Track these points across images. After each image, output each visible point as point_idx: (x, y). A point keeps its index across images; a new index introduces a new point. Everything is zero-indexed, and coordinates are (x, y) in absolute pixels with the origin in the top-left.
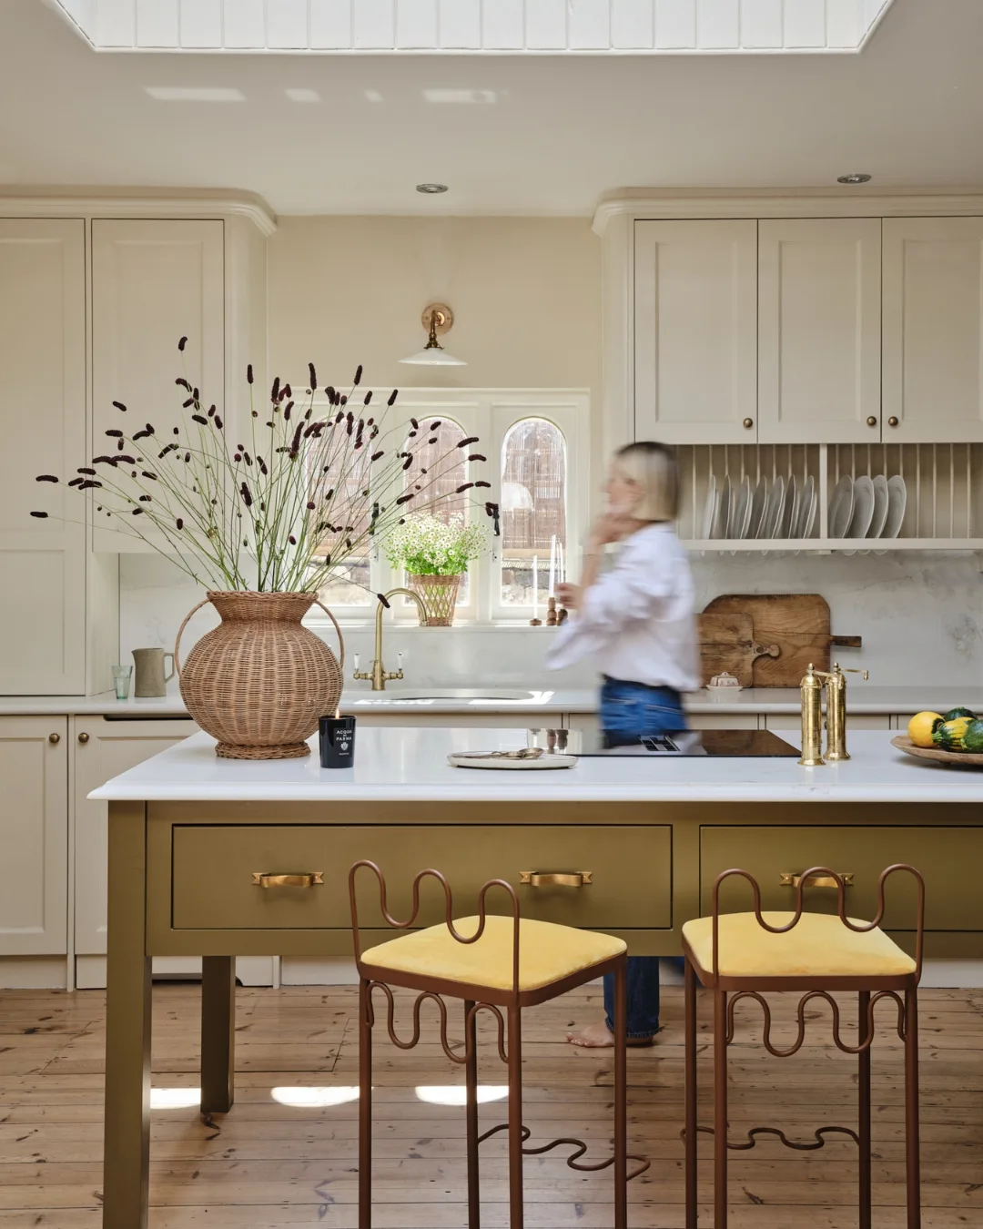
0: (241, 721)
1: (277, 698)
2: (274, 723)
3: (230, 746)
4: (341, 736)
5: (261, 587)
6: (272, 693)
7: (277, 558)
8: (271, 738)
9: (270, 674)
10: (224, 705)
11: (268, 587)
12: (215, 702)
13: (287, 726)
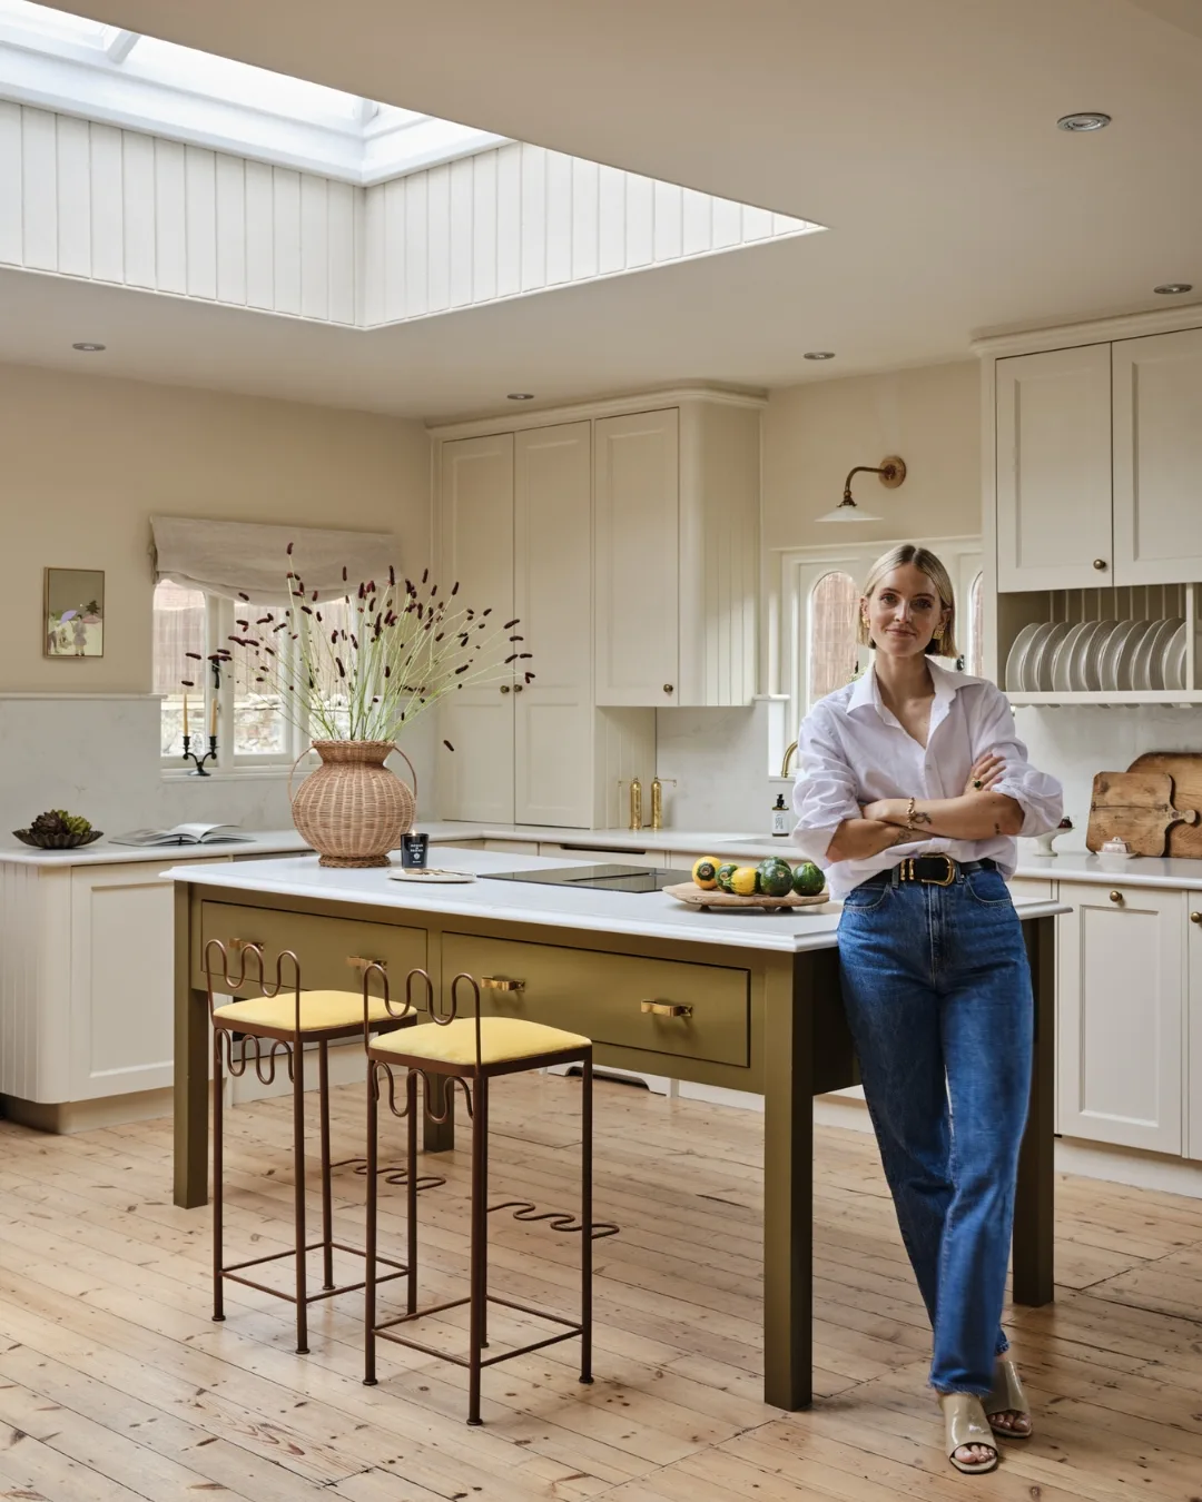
0: (338, 838)
1: (364, 821)
2: (362, 840)
3: (330, 858)
4: (414, 848)
5: (352, 737)
6: (361, 817)
7: (365, 714)
8: (361, 852)
9: (360, 803)
10: (325, 826)
11: (358, 738)
12: (318, 824)
13: (372, 841)
